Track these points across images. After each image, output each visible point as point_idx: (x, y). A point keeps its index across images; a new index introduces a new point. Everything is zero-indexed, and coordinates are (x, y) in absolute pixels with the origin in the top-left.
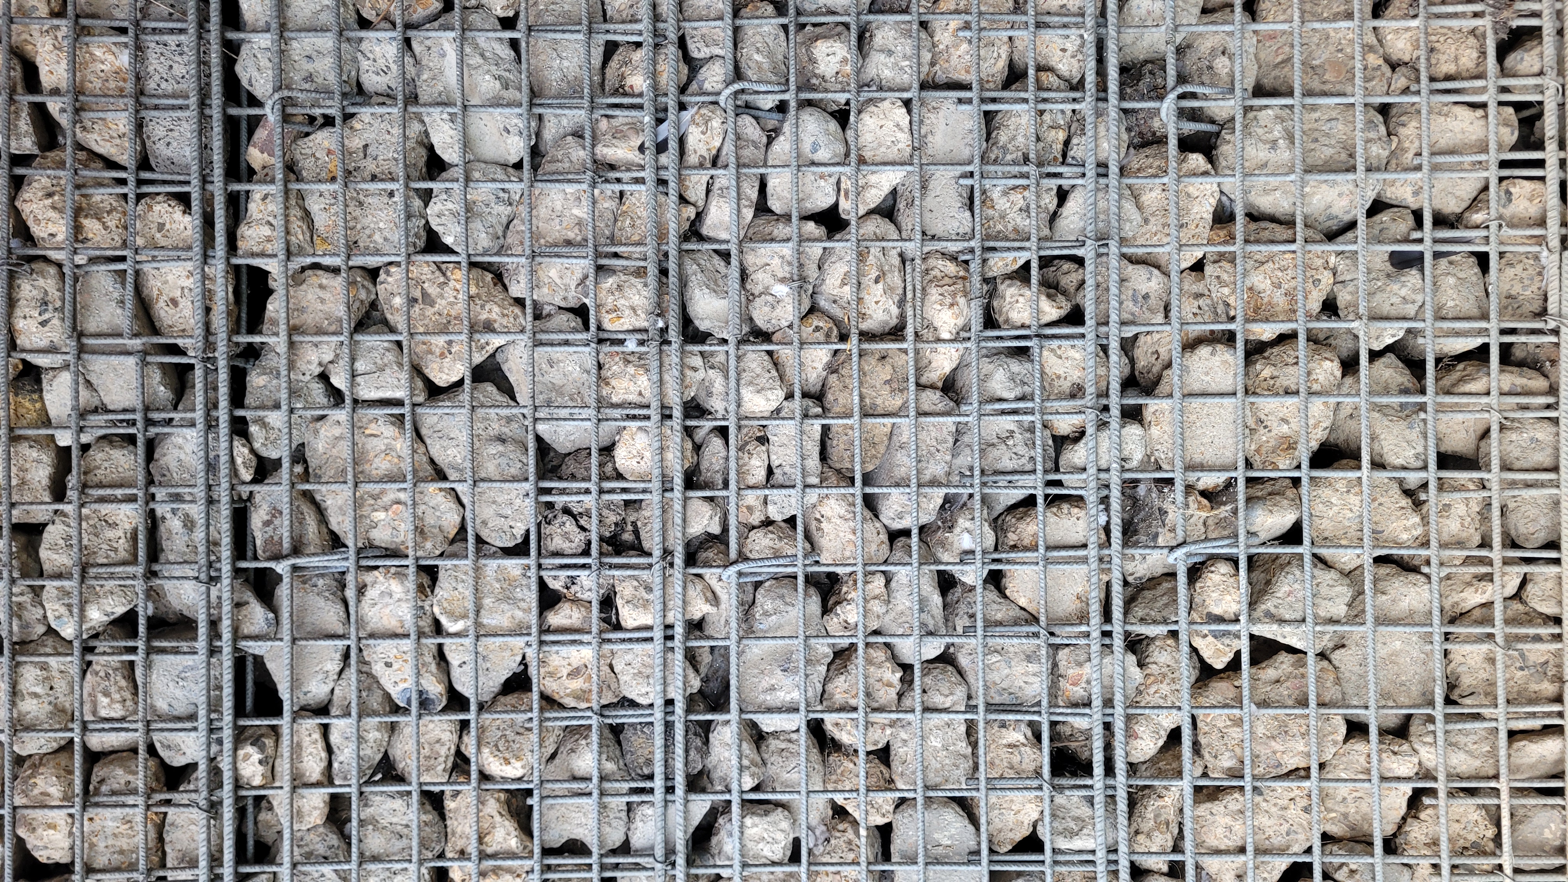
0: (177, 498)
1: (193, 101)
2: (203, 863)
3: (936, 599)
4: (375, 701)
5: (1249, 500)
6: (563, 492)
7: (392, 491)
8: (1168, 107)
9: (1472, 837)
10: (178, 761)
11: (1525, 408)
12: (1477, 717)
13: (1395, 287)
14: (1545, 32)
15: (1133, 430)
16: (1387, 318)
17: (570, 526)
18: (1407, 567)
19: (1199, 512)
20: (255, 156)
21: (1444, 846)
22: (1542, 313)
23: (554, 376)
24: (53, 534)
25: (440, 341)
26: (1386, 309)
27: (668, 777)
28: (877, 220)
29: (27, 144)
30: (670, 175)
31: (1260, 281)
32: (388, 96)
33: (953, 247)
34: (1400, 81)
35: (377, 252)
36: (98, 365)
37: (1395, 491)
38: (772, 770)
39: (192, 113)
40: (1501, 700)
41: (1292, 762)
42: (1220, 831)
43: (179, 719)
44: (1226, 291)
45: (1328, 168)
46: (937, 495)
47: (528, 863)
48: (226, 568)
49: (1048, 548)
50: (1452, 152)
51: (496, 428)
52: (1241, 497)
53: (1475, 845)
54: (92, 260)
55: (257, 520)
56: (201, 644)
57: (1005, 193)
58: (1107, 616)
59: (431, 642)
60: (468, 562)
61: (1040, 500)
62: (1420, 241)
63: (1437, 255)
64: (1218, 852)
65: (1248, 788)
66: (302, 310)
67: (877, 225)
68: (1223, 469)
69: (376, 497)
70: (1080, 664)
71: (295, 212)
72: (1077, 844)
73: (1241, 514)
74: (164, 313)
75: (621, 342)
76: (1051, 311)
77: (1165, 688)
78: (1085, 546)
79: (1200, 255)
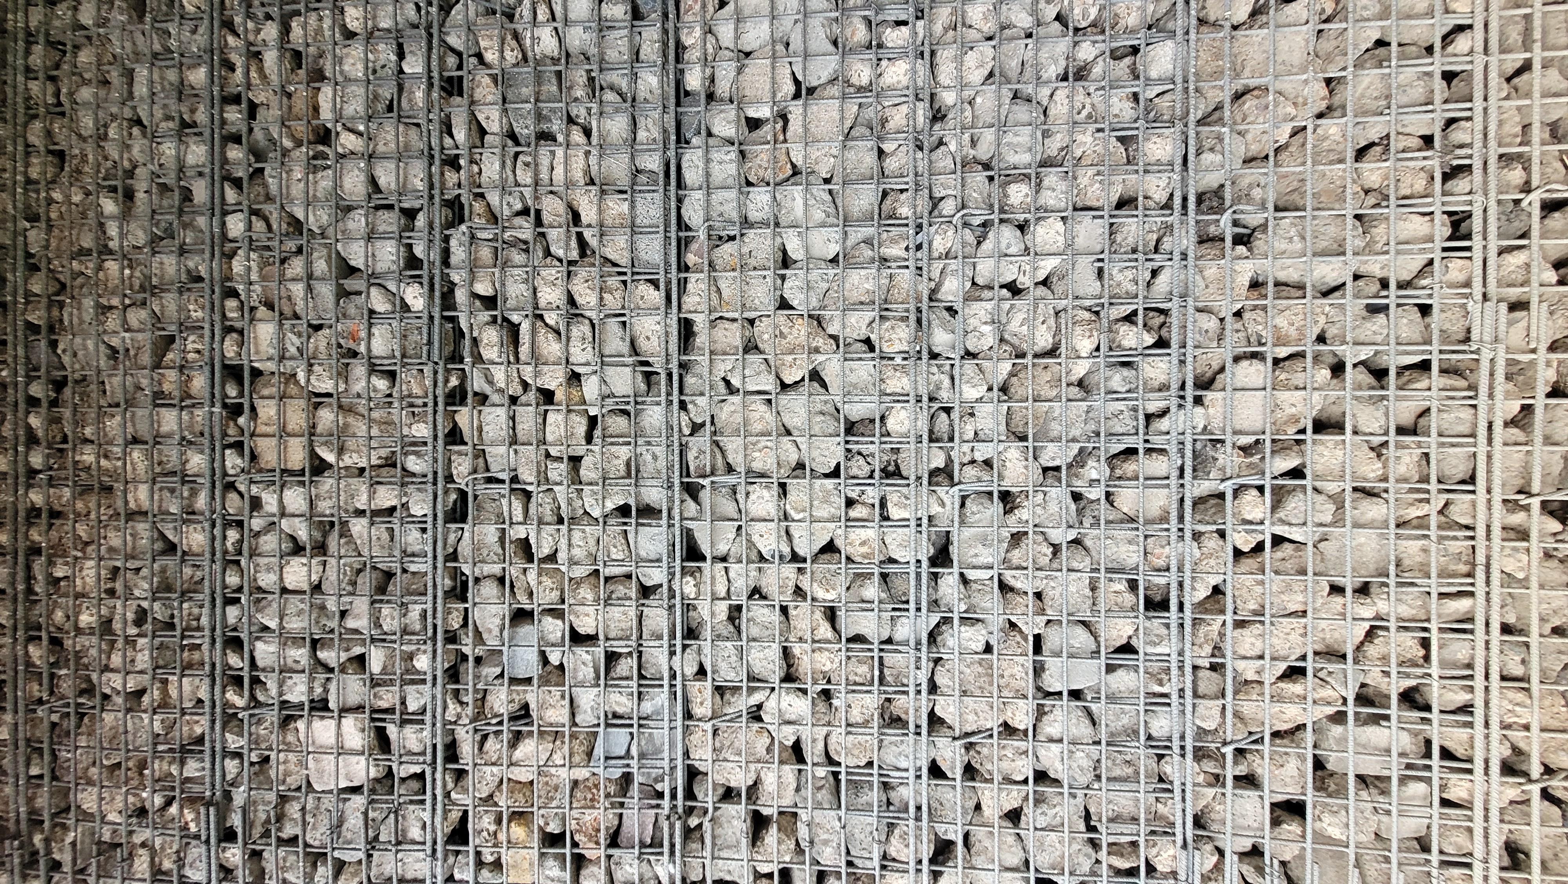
0: (649, 443)
1: (662, 228)
2: (666, 638)
3: (1073, 507)
4: (754, 556)
5: (1273, 452)
6: (857, 443)
7: (764, 441)
8: (1226, 219)
9: (1409, 656)
10: (649, 583)
11: (1453, 398)
12: (1412, 584)
13: (1369, 325)
14: (1474, 167)
15: (1199, 410)
16: (1363, 344)
17: (862, 461)
18: (1370, 493)
19: (1238, 459)
20: (691, 259)
21: (1393, 661)
22: (1467, 340)
23: (853, 378)
24: (587, 462)
25: (790, 358)
26: (1362, 338)
27: (918, 603)
28: (1042, 288)
29: (574, 254)
30: (924, 264)
31: (1281, 322)
32: (765, 224)
33: (1088, 303)
34: (1371, 200)
35: (756, 310)
36: (610, 371)
37: (1365, 447)
38: (974, 601)
39: (661, 235)
40: (1434, 574)
41: (1293, 607)
42: (1247, 646)
43: (652, 561)
44: (1260, 327)
45: (1323, 253)
46: (1075, 448)
47: (837, 646)
48: (677, 482)
49: (1146, 479)
50: (1407, 243)
51: (819, 407)
52: (1268, 451)
53: (1410, 660)
54: (607, 316)
55: (691, 456)
56: (664, 521)
57: (1121, 271)
58: (1181, 519)
59: (784, 524)
60: (807, 481)
61: (1141, 451)
62: (1387, 297)
63: (1398, 305)
64: (1245, 658)
65: (1267, 622)
66: (715, 342)
67: (1042, 291)
68: (1254, 433)
69: (754, 444)
70: (1163, 547)
71: (713, 288)
72: (1159, 650)
73: (1267, 460)
74: (643, 345)
75: (892, 359)
76: (1149, 340)
77: (1212, 562)
78: (1167, 478)
79: (1239, 306)
